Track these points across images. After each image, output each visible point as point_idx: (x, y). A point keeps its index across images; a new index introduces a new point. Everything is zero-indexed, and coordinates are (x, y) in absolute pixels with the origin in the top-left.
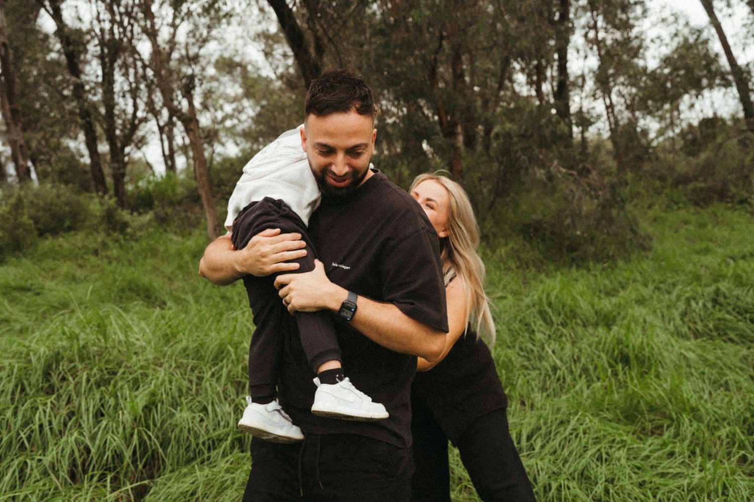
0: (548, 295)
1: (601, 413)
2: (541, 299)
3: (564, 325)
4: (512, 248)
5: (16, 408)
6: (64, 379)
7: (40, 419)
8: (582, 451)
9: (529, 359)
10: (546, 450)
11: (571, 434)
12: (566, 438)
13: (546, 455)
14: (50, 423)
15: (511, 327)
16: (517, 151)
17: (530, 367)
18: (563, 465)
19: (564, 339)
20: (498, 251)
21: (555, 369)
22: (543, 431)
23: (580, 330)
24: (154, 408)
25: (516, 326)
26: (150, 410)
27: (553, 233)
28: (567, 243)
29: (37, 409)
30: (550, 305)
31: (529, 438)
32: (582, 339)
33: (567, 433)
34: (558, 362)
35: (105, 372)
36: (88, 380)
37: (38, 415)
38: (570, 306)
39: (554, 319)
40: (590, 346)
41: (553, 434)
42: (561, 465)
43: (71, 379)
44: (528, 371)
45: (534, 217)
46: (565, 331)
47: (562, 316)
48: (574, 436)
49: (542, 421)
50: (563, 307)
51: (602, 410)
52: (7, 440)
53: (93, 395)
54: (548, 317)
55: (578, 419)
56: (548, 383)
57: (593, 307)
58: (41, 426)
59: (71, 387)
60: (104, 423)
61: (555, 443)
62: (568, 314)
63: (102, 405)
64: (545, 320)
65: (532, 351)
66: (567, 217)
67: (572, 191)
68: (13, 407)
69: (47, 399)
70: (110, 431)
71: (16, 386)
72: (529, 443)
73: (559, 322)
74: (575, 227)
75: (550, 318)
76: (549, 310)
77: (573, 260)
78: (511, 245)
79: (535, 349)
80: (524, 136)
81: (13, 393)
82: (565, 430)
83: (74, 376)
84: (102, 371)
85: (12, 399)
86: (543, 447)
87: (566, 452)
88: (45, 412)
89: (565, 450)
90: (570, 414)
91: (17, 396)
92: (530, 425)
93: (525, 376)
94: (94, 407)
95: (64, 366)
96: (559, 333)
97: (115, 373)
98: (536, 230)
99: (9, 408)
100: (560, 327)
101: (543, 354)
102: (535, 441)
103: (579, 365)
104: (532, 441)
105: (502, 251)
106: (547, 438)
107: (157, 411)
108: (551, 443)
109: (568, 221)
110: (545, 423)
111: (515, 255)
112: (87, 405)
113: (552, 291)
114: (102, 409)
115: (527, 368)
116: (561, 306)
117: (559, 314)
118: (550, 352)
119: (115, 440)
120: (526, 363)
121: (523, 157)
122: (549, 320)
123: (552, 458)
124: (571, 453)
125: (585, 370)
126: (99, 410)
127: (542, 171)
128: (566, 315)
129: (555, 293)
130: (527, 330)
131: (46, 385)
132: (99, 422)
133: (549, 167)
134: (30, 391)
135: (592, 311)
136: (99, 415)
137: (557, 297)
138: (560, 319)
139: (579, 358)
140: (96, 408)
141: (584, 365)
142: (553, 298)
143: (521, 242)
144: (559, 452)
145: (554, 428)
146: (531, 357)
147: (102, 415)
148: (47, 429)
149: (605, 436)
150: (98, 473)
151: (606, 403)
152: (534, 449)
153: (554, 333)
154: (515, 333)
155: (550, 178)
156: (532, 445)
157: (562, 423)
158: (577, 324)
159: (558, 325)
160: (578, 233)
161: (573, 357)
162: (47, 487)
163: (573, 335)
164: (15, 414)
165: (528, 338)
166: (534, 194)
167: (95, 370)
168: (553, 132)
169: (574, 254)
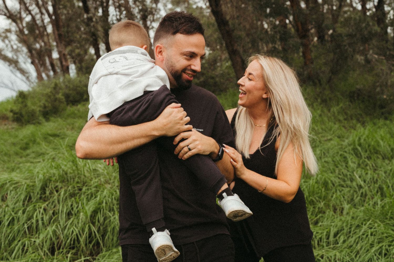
0: (360, 139)
1: (386, 220)
2: (354, 141)
3: (369, 158)
4: (342, 107)
5: (25, 209)
6: (51, 193)
7: (37, 217)
8: (368, 247)
9: (344, 181)
10: (345, 245)
11: (363, 234)
12: (359, 237)
13: (344, 248)
14: (42, 219)
15: (334, 159)
16: (345, 46)
17: (345, 185)
18: (356, 256)
19: (368, 168)
20: (332, 110)
21: (360, 187)
22: (345, 231)
23: (379, 162)
24: (99, 211)
25: (338, 158)
26: (97, 213)
27: (369, 97)
28: (379, 103)
29: (36, 210)
30: (360, 145)
31: (335, 235)
32: (381, 168)
33: (361, 233)
34: (362, 183)
35: (76, 188)
36: (65, 194)
37: (35, 214)
38: (373, 146)
39: (362, 154)
40: (385, 172)
41: (352, 233)
42: (354, 256)
43: (55, 193)
44: (343, 188)
45: (358, 87)
46: (369, 162)
47: (368, 152)
48: (364, 236)
49: (345, 224)
50: (369, 146)
51: (387, 219)
52: (17, 229)
53: (67, 202)
54: (359, 153)
55: (370, 224)
56: (355, 196)
57: (390, 146)
58: (37, 221)
59: (56, 197)
60: (72, 219)
61: (352, 240)
62: (372, 151)
63: (72, 209)
64: (356, 155)
65: (347, 175)
66: (378, 86)
67: (381, 69)
68: (23, 208)
69: (42, 204)
70: (74, 225)
71: (26, 197)
72: (335, 239)
73: (366, 157)
74: (383, 93)
75: (360, 154)
76: (359, 148)
77: (383, 114)
78: (341, 105)
79: (348, 173)
80: (350, 36)
81: (24, 201)
82: (360, 231)
83: (57, 191)
84: (74, 188)
85: (23, 205)
86: (344, 241)
87: (359, 247)
88: (40, 212)
89: (359, 245)
90: (365, 220)
91: (26, 202)
92: (336, 226)
93: (341, 192)
94: (67, 209)
95: (52, 186)
96: (365, 163)
97: (80, 190)
98: (358, 95)
99: (20, 210)
100: (366, 160)
101: (354, 177)
102: (339, 237)
103: (377, 186)
104: (337, 238)
105: (335, 109)
106: (348, 236)
107: (101, 214)
108: (350, 239)
109: (378, 89)
110: (347, 226)
111: (343, 111)
112: (63, 209)
113: (362, 136)
114: (72, 211)
115: (343, 186)
116: (367, 146)
117: (366, 151)
118: (357, 177)
119: (75, 230)
120: (342, 183)
121: (349, 49)
122: (359, 155)
123: (349, 251)
124: (361, 249)
125: (381, 188)
126: (70, 211)
127: (363, 58)
128: (370, 151)
129: (364, 136)
130: (344, 161)
131: (43, 196)
132: (69, 219)
133: (366, 55)
134: (34, 200)
135: (389, 149)
136: (69, 214)
137: (365, 140)
138: (367, 155)
139: (377, 180)
140: (68, 211)
141: (380, 185)
142: (362, 141)
143: (347, 103)
144: (354, 246)
145: (353, 229)
146: (346, 179)
147: (72, 215)
148: (40, 222)
149: (386, 237)
150: (65, 251)
151: (389, 214)
152: (338, 243)
153: (362, 163)
154: (337, 163)
155: (368, 61)
156: (337, 240)
157: (358, 226)
158: (378, 158)
159: (365, 158)
160: (385, 97)
161: (373, 179)
162: (36, 258)
163: (374, 165)
164: (24, 212)
165: (344, 167)
166: (358, 72)
167: (70, 188)
168: (370, 33)
169: (384, 110)
